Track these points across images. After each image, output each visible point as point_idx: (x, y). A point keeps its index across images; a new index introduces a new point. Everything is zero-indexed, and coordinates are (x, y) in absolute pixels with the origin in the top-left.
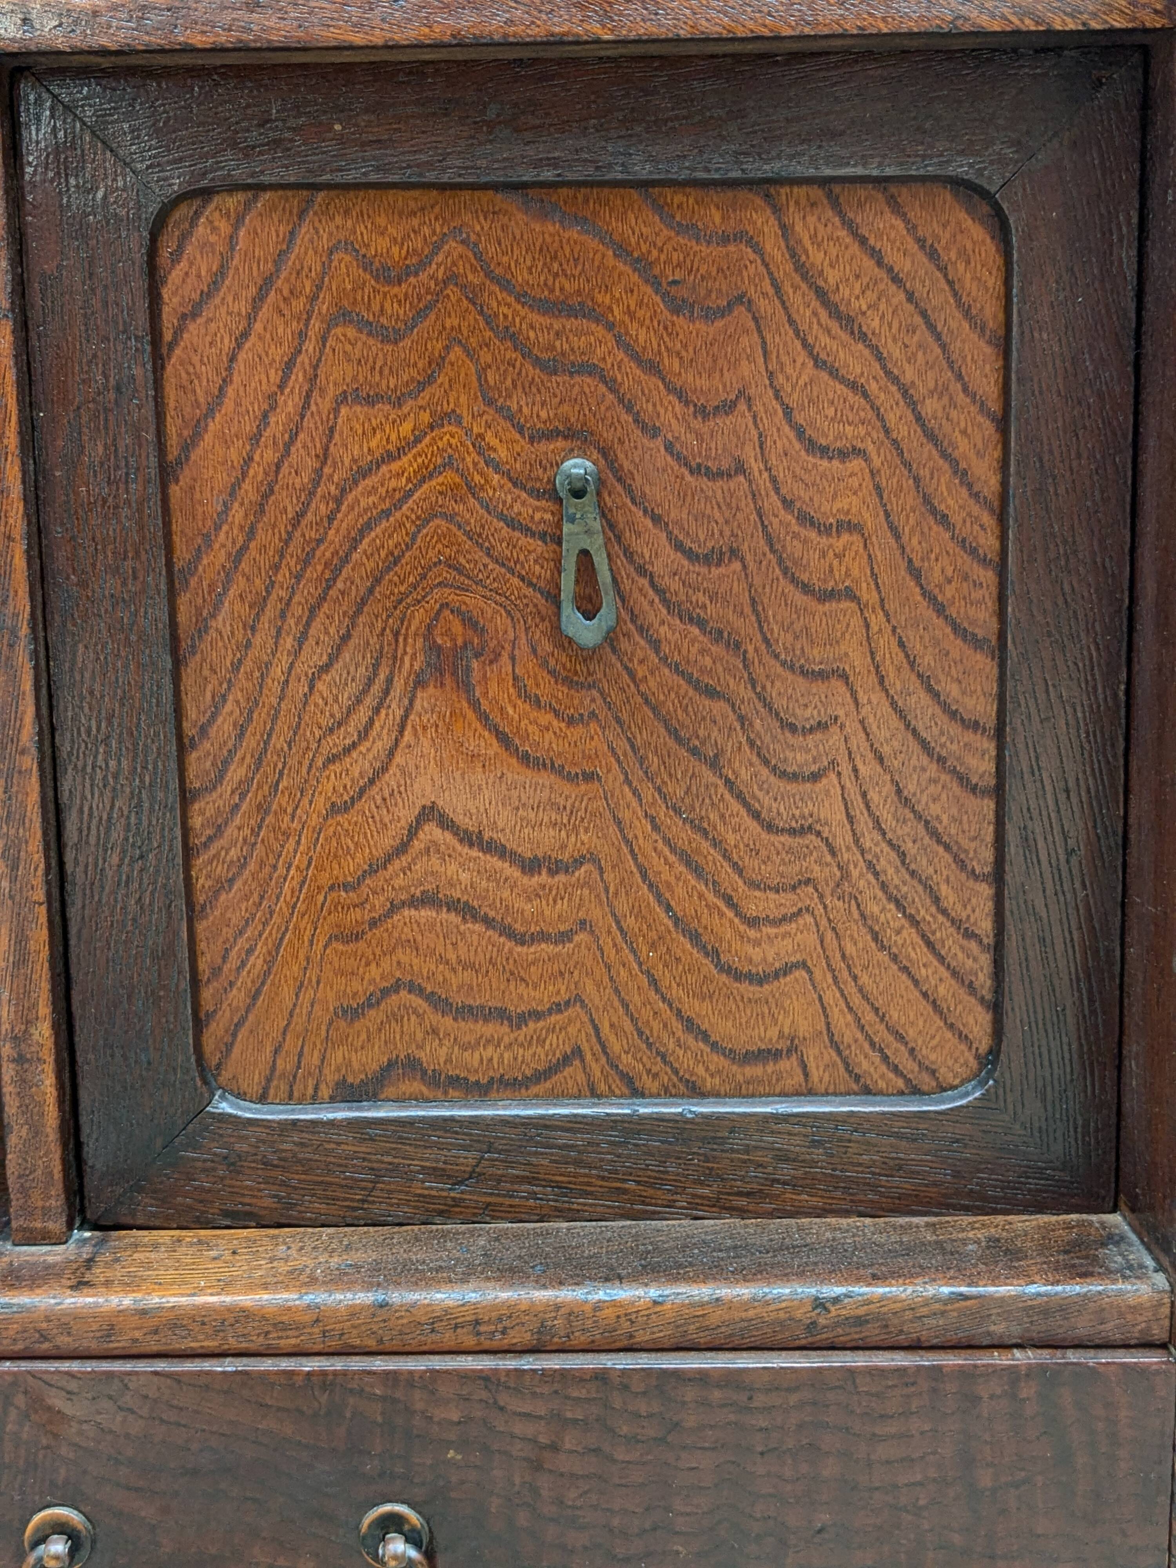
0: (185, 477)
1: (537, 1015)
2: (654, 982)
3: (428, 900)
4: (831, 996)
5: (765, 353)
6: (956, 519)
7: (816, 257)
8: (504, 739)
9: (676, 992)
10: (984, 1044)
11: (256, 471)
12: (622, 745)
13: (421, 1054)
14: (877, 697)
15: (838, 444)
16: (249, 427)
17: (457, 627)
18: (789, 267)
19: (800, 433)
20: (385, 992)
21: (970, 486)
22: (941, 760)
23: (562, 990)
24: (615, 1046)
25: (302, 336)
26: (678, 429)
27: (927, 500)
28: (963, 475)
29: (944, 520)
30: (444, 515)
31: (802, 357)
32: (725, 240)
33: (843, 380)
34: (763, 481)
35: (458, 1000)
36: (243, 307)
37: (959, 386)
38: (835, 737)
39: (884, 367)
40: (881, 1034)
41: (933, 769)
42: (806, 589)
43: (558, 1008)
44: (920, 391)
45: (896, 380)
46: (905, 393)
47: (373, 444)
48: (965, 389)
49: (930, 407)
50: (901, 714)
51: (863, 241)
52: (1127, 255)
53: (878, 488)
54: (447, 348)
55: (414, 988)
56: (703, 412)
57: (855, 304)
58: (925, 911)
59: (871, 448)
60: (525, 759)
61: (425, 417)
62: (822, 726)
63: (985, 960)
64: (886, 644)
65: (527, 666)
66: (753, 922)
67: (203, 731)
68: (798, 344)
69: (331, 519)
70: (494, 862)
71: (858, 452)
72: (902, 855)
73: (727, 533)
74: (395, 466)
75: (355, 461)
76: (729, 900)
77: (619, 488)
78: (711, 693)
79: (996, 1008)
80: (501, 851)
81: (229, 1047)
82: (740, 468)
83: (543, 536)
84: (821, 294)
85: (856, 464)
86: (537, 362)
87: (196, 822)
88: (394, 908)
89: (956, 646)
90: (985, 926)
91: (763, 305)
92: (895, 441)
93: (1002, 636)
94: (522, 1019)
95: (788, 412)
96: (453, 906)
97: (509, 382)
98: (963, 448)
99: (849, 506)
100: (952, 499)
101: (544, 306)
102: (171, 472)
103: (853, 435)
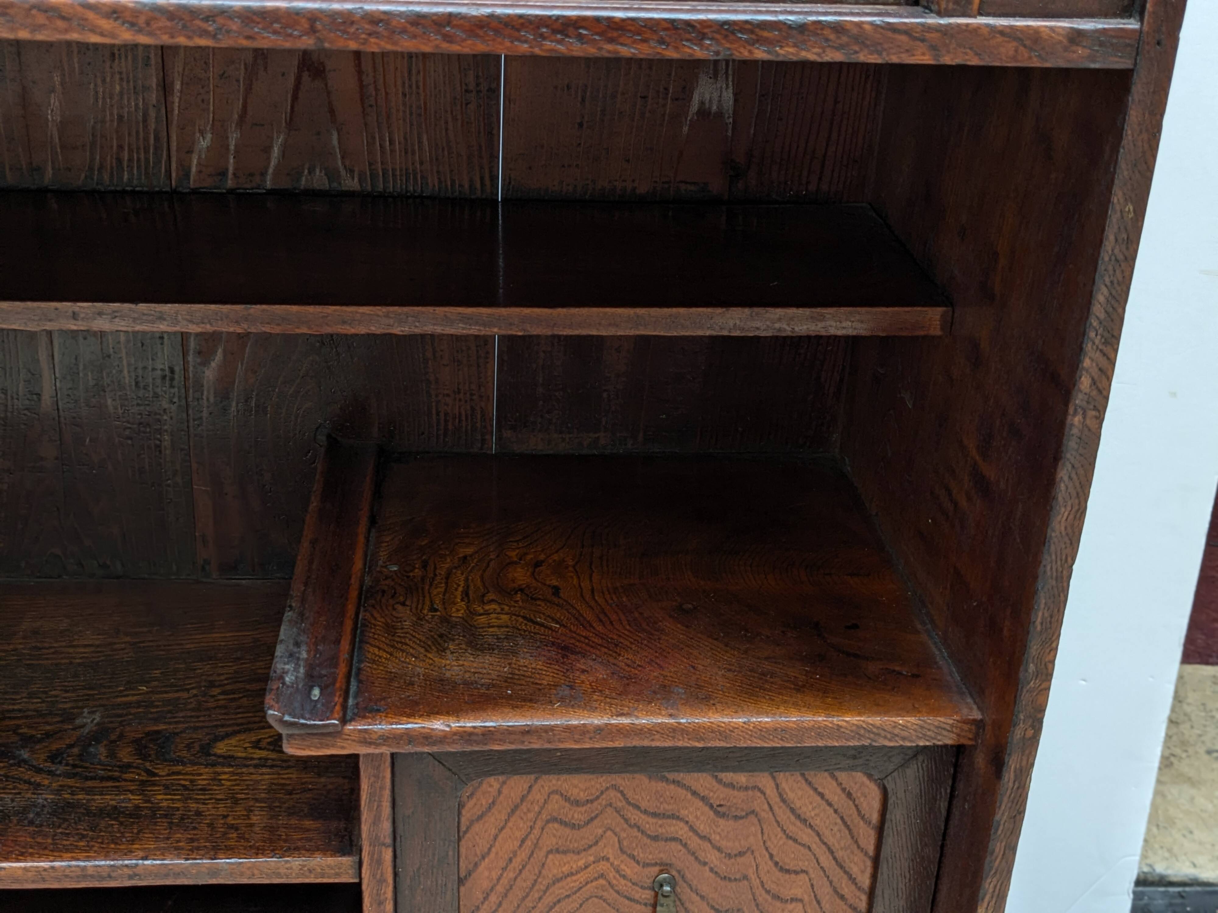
0: (468, 884)
5: (762, 833)
6: (848, 897)
7: (791, 795)
11: (504, 881)
15: (794, 868)
16: (502, 864)
18: (778, 799)
19: (776, 864)
21: (856, 884)
25: (532, 828)
26: (717, 863)
27: (836, 891)
28: (853, 880)
29: (842, 897)
30: (596, 897)
31: (781, 834)
32: (746, 788)
33: (800, 844)
34: (756, 882)
36: (504, 817)
37: (855, 846)
39: (820, 839)
44: (837, 848)
45: (825, 844)
46: (829, 849)
47: (564, 869)
48: (859, 847)
49: (839, 854)
51: (815, 790)
52: (943, 805)
53: (812, 885)
54: (605, 832)
56: (729, 856)
57: (808, 814)
59: (811, 871)
61: (592, 859)
68: (779, 829)
69: (540, 898)
71: (805, 872)
73: (736, 902)
74: (574, 878)
75: (554, 876)
77: (685, 885)
82: (745, 877)
83: (646, 905)
84: (793, 810)
85: (803, 876)
86: (649, 836)
91: (763, 814)
92: (822, 868)
95: (771, 856)
97: (634, 845)
98: (855, 870)
99: (798, 892)
100: (847, 889)
101: (655, 815)
102: (461, 881)
103: (802, 865)
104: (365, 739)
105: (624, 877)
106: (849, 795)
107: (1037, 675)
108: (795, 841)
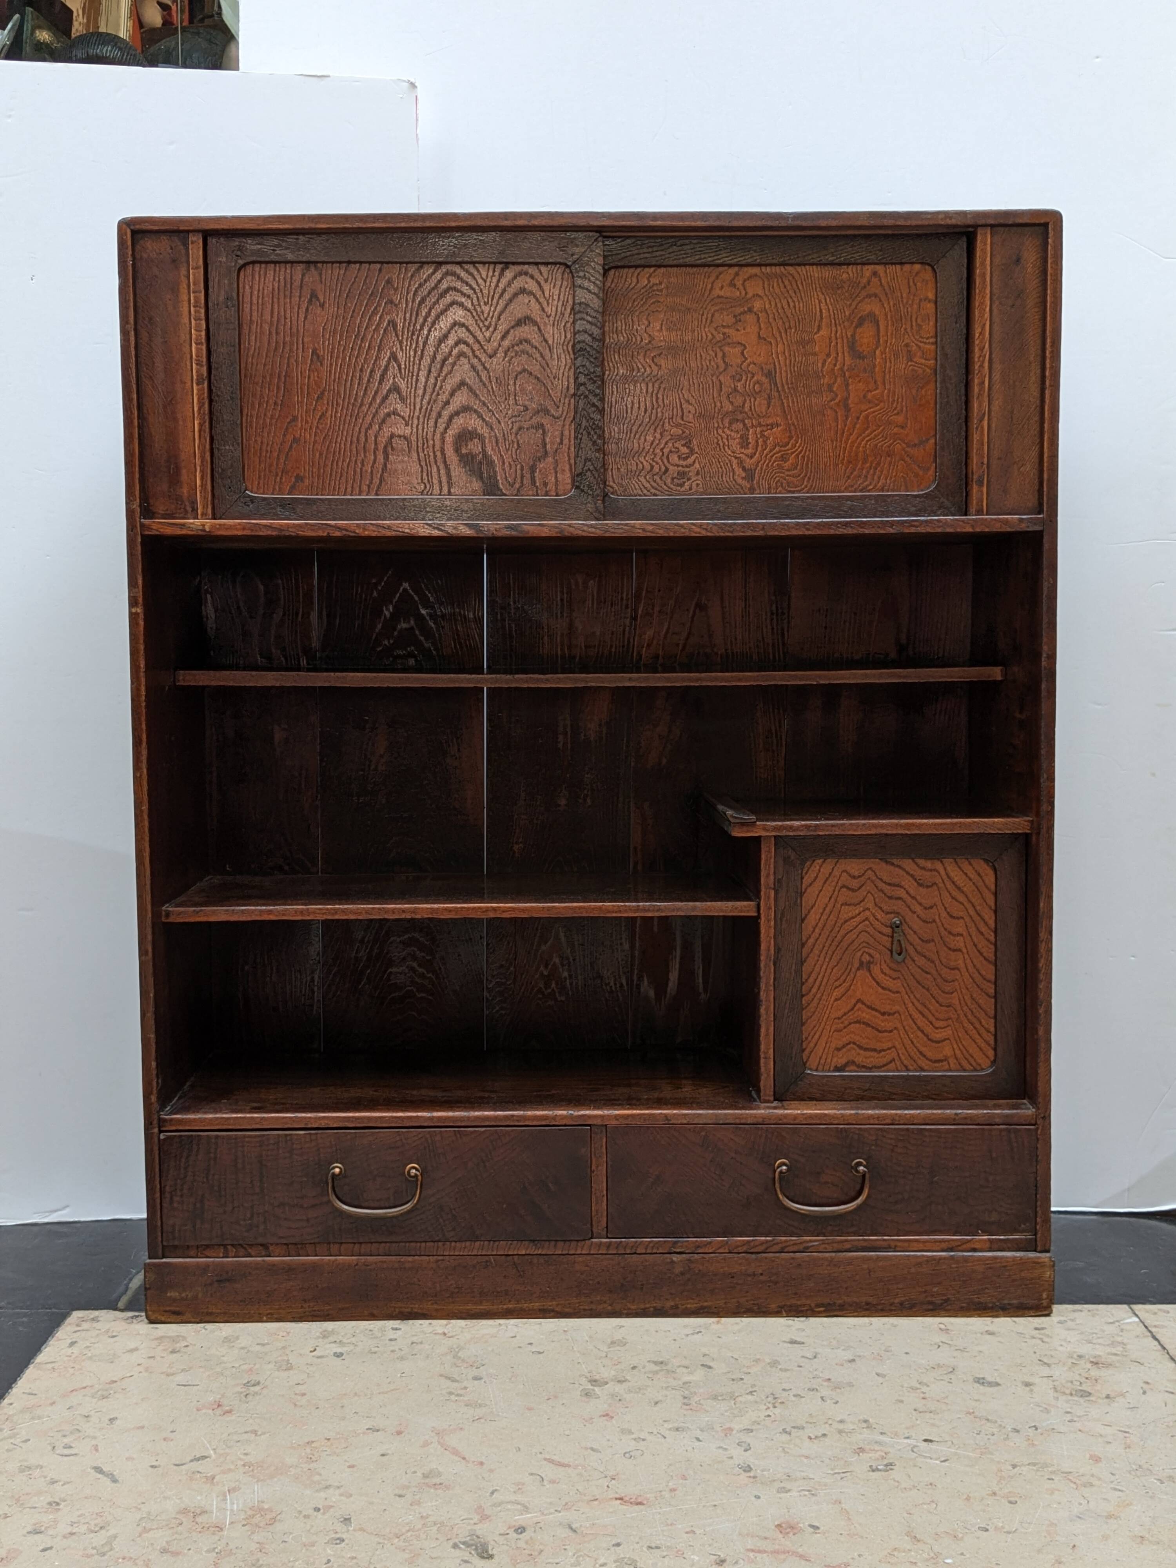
0: (806, 922)
1: (884, 1050)
2: (912, 1043)
3: (858, 1022)
4: (955, 1046)
5: (940, 895)
6: (985, 933)
7: (952, 874)
8: (878, 983)
9: (918, 1045)
10: (992, 1059)
11: (822, 921)
12: (905, 985)
13: (856, 1060)
14: (967, 974)
15: (957, 916)
16: (821, 911)
17: (867, 957)
18: (946, 876)
19: (948, 913)
20: (848, 1044)
21: (988, 926)
22: (982, 990)
23: (890, 1045)
24: (903, 1058)
25: (834, 891)
26: (920, 912)
27: (978, 929)
28: (986, 923)
29: (982, 934)
30: (865, 931)
31: (949, 896)
32: (931, 870)
33: (958, 902)
35: (865, 1046)
36: (821, 884)
37: (985, 903)
38: (956, 983)
39: (968, 899)
40: (968, 1056)
41: (980, 992)
42: (950, 949)
43: (889, 1049)
44: (976, 904)
45: (970, 902)
46: (973, 905)
47: (849, 915)
48: (987, 904)
49: (978, 908)
50: (973, 979)
51: (963, 871)
52: (1024, 876)
53: (966, 926)
54: (867, 894)
55: (854, 1043)
56: (925, 908)
57: (961, 885)
58: (978, 1025)
59: (965, 917)
60: (883, 988)
61: (862, 909)
62: (953, 981)
63: (993, 1038)
64: (968, 961)
65: (884, 967)
66: (937, 1028)
67: (806, 980)
68: (948, 893)
69: (839, 932)
70: (874, 1013)
71: (962, 918)
72: (972, 1012)
73: (931, 936)
74: (854, 920)
75: (845, 918)
76: (931, 1023)
77: (906, 925)
78: (927, 973)
79: (995, 1050)
80: (876, 1010)
81: (809, 1057)
82: (934, 921)
83: (888, 936)
84: (953, 883)
85: (962, 921)
86: (888, 897)
87: (804, 1002)
88: (850, 1024)
89: (985, 962)
90: (992, 1029)
91: (940, 885)
92: (970, 916)
93: (996, 960)
94: (880, 1051)
95: (945, 908)
96: (864, 1023)
97: (881, 901)
98: (986, 917)
99: (961, 930)
100: (984, 929)
101: (889, 884)
102: (803, 920)
103: (961, 914)
104: (765, 829)
105: (877, 920)
106: (979, 874)
107: (1048, 778)
108: (957, 900)
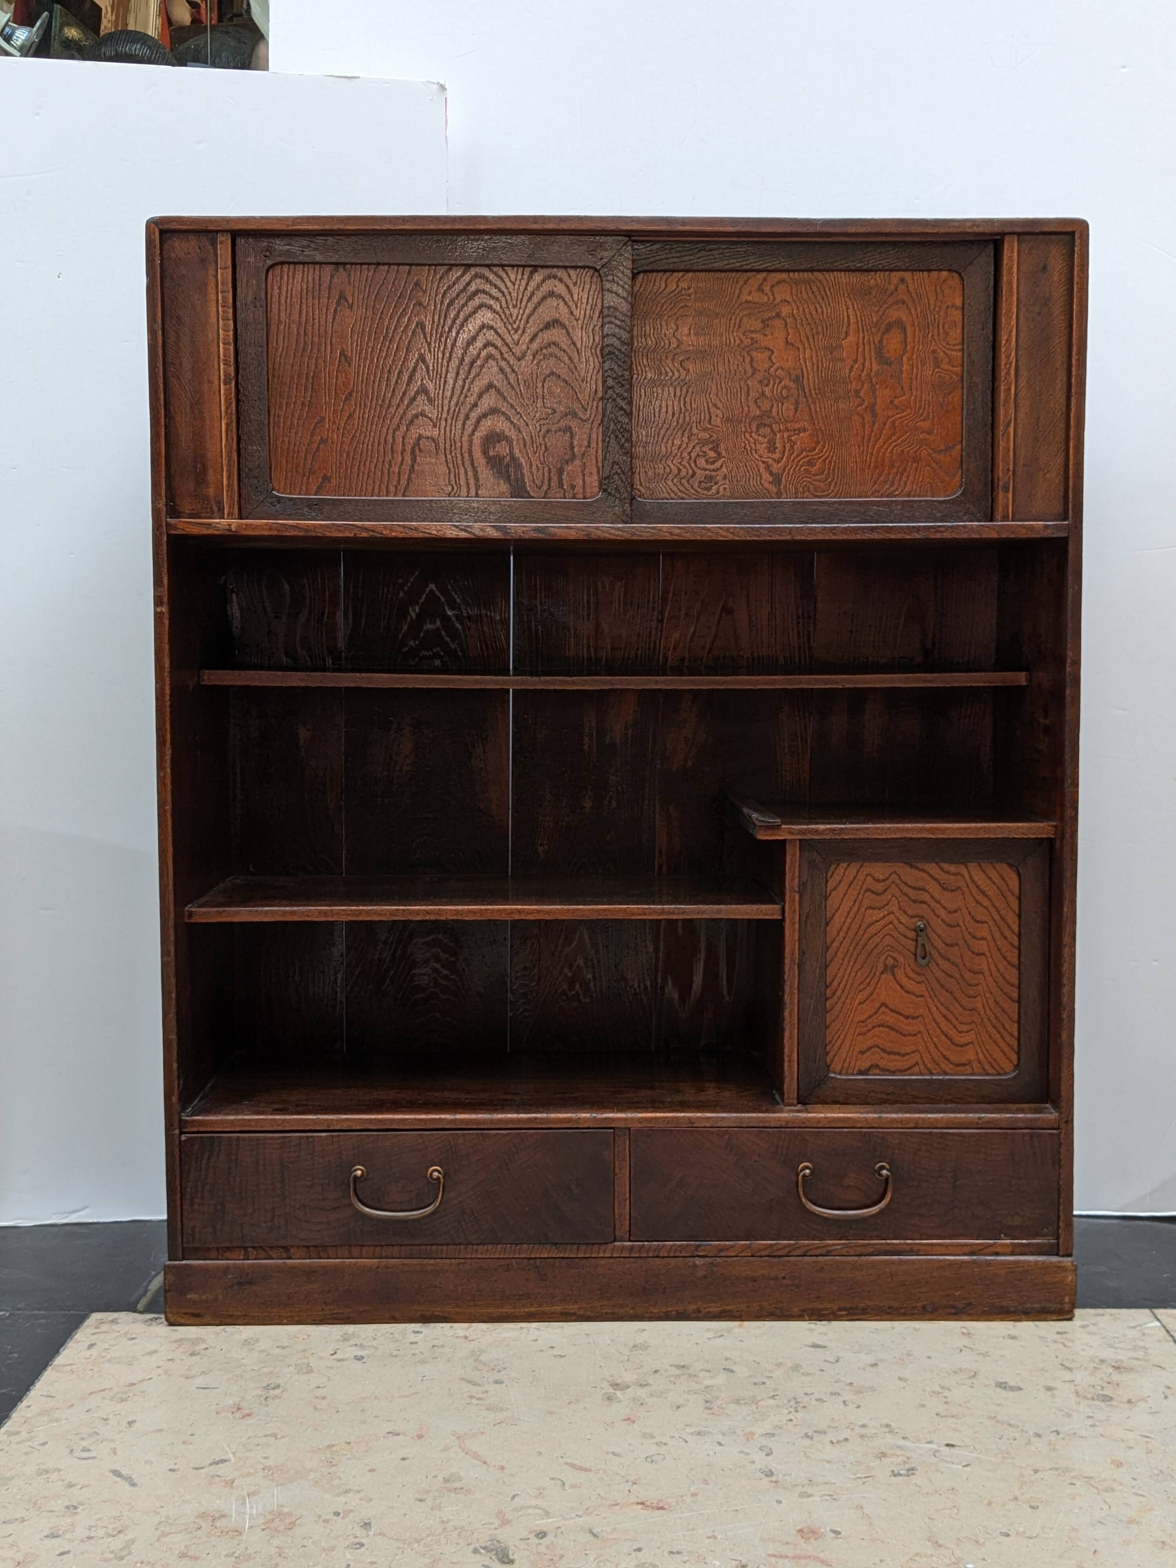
0: (830, 926)
1: (908, 1054)
2: (936, 1046)
3: (882, 1025)
4: (979, 1050)
5: (964, 899)
6: (1009, 937)
7: (976, 878)
8: (902, 987)
9: (941, 1049)
10: (1016, 1063)
11: (846, 924)
12: (929, 989)
13: (880, 1063)
14: (990, 978)
15: (981, 920)
16: (845, 914)
17: (892, 960)
18: (970, 881)
19: (972, 917)
20: (871, 1048)
21: (1012, 930)
22: (1005, 993)
23: (914, 1048)
24: (926, 1062)
25: (859, 894)
26: (944, 916)
27: (1002, 933)
28: (1009, 927)
29: (1006, 938)
30: (889, 935)
31: (973, 900)
32: (955, 874)
33: (982, 906)
35: (889, 1050)
36: (846, 888)
37: (1009, 908)
38: (980, 987)
39: (992, 903)
40: (991, 1060)
41: (1003, 996)
42: (974, 953)
43: (913, 1052)
44: (1000, 908)
45: (994, 906)
46: (996, 909)
47: (874, 918)
48: (1011, 909)
49: (1002, 912)
50: (996, 982)
51: (987, 875)
52: (1047, 881)
53: (990, 930)
54: (892, 898)
55: (878, 1047)
56: (950, 912)
57: (985, 889)
58: (1001, 1030)
59: (989, 921)
60: (907, 992)
61: (886, 912)
62: (977, 985)
63: (1016, 1042)
64: (993, 967)
65: (908, 970)
66: (960, 1032)
67: (831, 983)
68: (972, 898)
69: (863, 935)
70: (898, 1016)
71: (986, 922)
72: (996, 1016)
73: (955, 940)
74: (878, 923)
75: (869, 922)
76: (955, 1027)
77: (930, 929)
78: (951, 977)
79: (1018, 1054)
80: (900, 1014)
81: (832, 1061)
82: (958, 925)
83: (912, 940)
84: (977, 887)
85: (985, 925)
86: (912, 900)
87: (828, 1005)
88: (874, 1027)
89: (1009, 967)
90: (1016, 1034)
91: (964, 889)
92: (994, 920)
93: (1019, 964)
94: (904, 1055)
95: (970, 913)
96: (888, 1027)
97: (905, 905)
98: (1010, 922)
99: (984, 934)
100: (1008, 933)
101: (914, 888)
102: (827, 924)
103: (985, 918)
104: (790, 832)
105: (901, 923)
106: (1003, 879)
107: (1072, 784)
108: (980, 904)
